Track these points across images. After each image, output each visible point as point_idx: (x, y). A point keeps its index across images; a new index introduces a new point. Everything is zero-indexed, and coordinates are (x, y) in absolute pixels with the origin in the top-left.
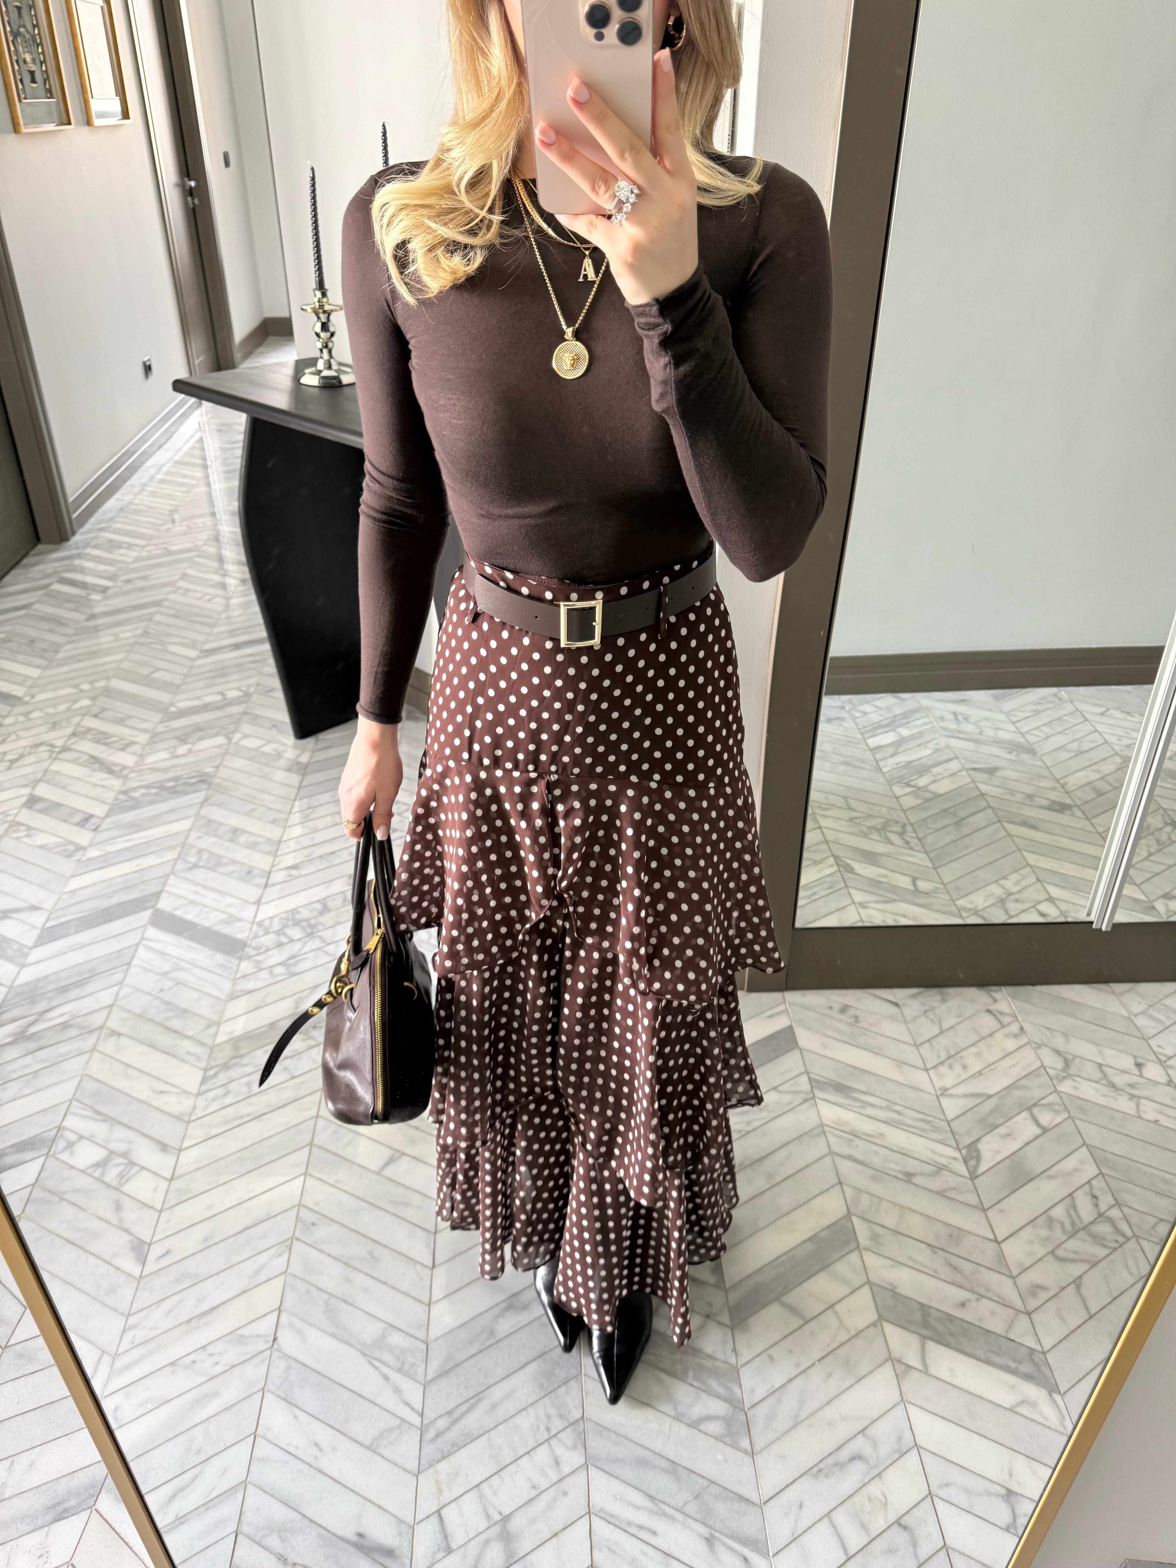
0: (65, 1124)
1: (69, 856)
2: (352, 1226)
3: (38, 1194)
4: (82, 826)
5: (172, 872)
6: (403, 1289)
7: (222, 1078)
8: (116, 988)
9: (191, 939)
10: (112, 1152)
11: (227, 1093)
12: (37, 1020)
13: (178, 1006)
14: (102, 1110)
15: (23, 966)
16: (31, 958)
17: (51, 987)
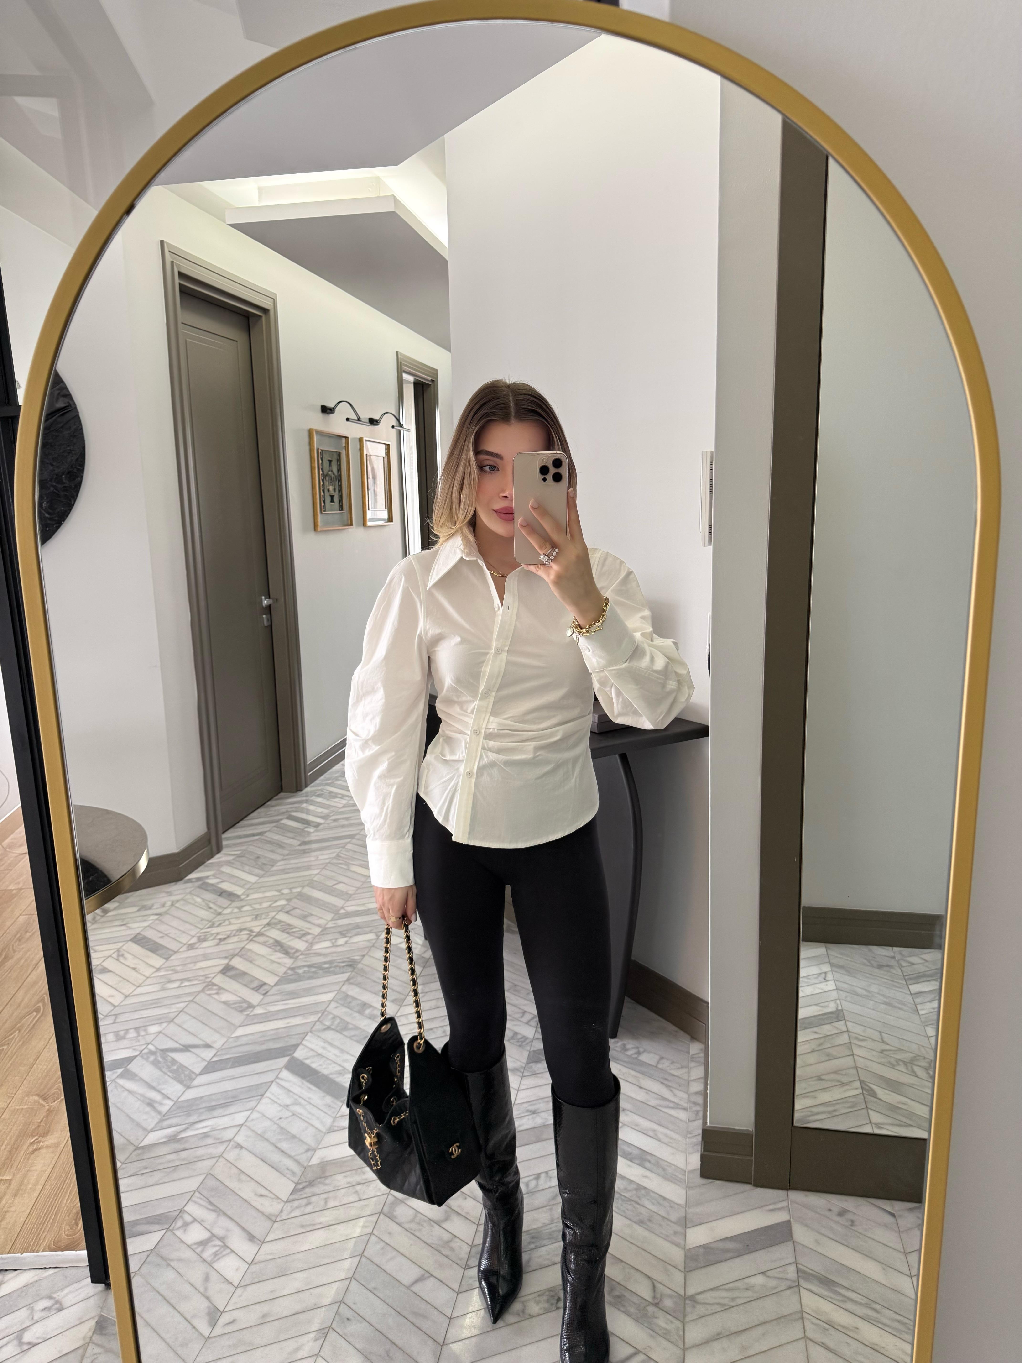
0: (185, 1208)
1: (241, 1011)
2: (378, 1327)
3: (152, 1258)
4: (256, 991)
5: (311, 1032)
7: (308, 1191)
8: (249, 1112)
9: (311, 1082)
10: (213, 1236)
11: (309, 1204)
12: (188, 1128)
13: (289, 1132)
14: (215, 1202)
15: (188, 1087)
16: (195, 1083)
17: (203, 1105)
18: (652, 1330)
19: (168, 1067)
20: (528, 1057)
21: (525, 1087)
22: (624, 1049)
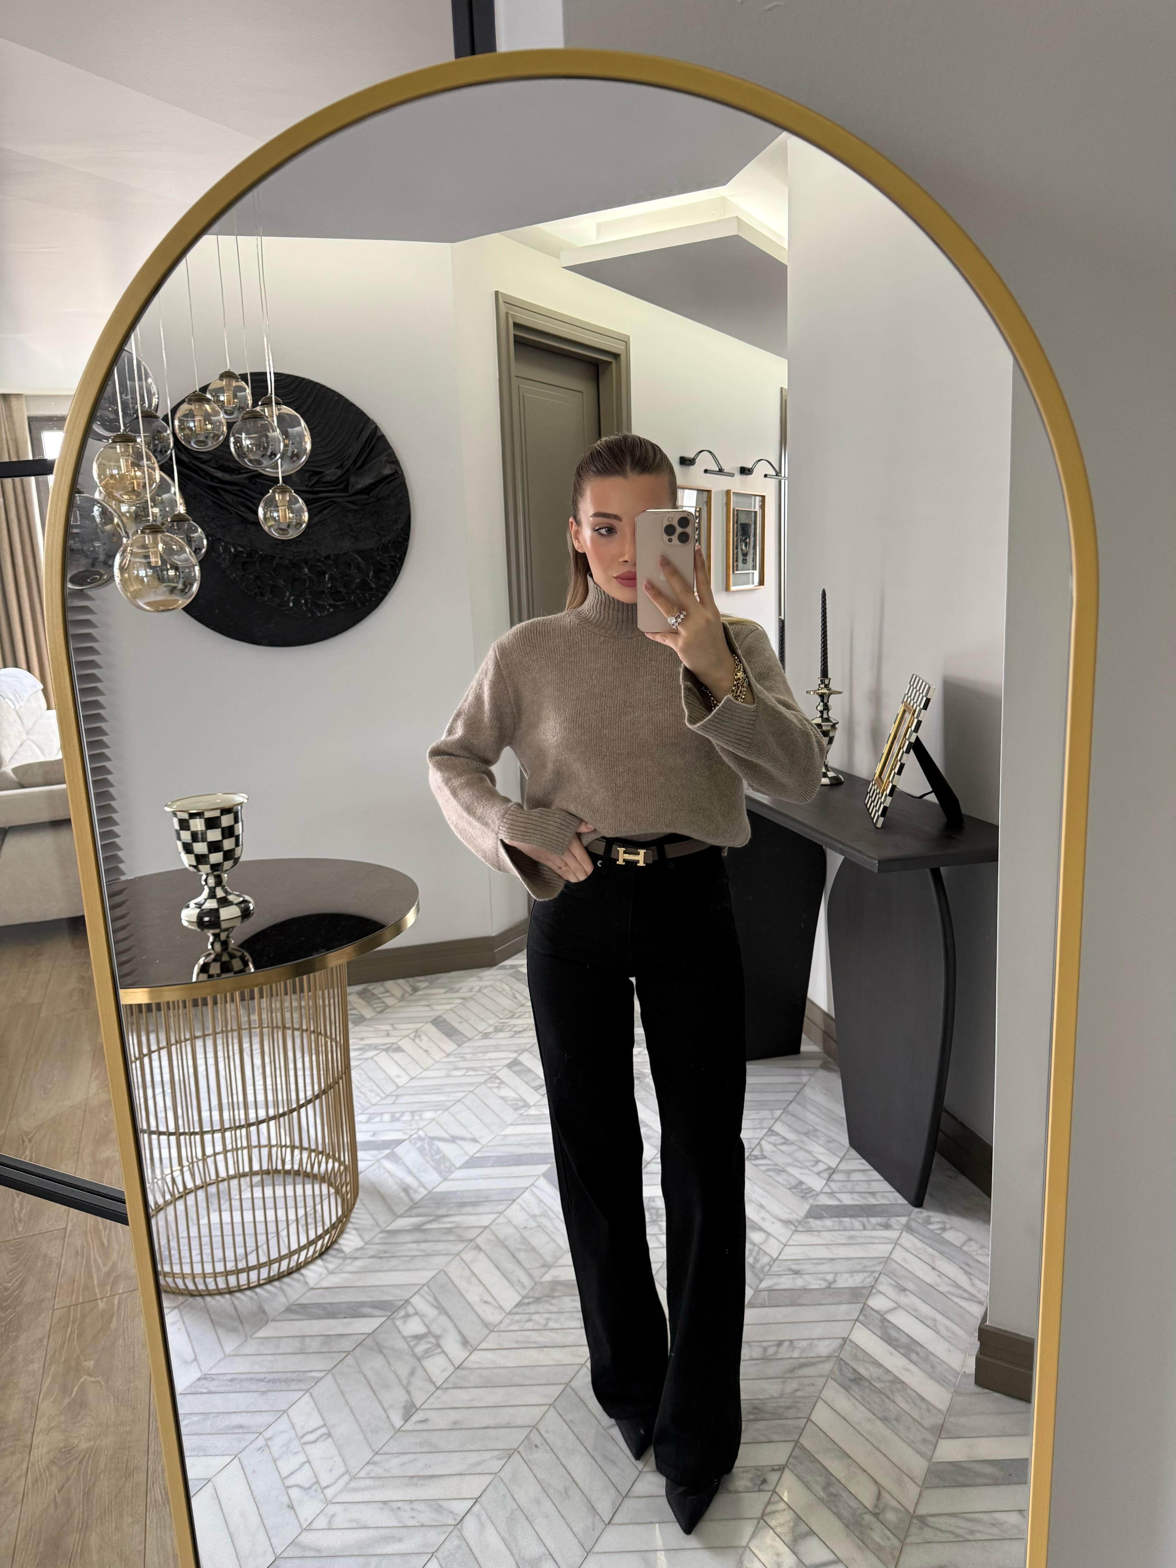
0: (412, 1300)
1: (516, 1109)
2: (564, 1461)
4: (536, 1090)
6: (575, 1530)
7: (533, 1307)
8: (495, 1216)
10: (429, 1333)
11: (530, 1320)
12: (434, 1220)
13: (530, 1243)
14: (440, 1299)
15: (445, 1179)
16: (453, 1176)
17: (455, 1200)
18: (863, 1543)
19: (432, 1156)
20: (808, 1211)
21: (795, 1243)
22: (928, 1222)
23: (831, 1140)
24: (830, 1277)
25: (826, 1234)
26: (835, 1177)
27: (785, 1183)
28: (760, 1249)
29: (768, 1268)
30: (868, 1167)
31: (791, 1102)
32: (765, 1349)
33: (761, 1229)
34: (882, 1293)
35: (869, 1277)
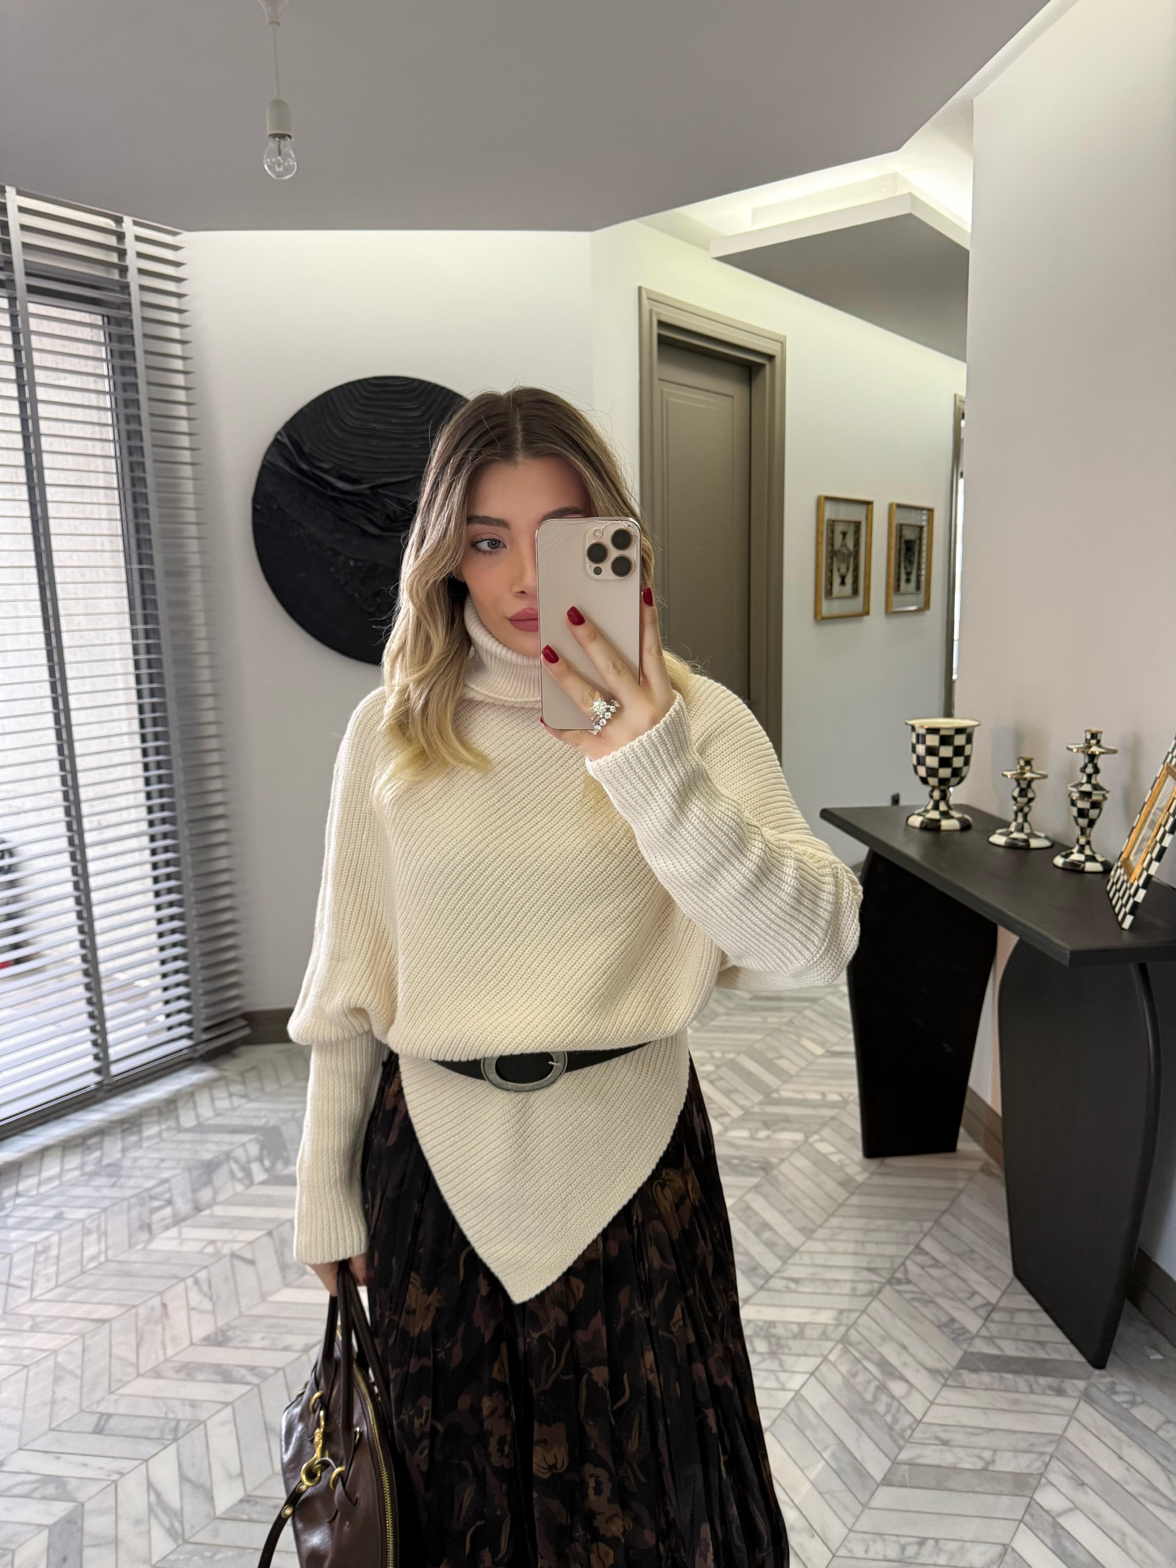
20: (962, 1360)
21: (944, 1402)
22: (1112, 1390)
23: (991, 1267)
24: (987, 1455)
25: (982, 1393)
26: (996, 1316)
27: (933, 1318)
28: (901, 1404)
29: (909, 1432)
30: (1037, 1307)
31: (944, 1212)
32: (903, 1548)
33: (903, 1378)
34: (1053, 1485)
35: (1037, 1459)
